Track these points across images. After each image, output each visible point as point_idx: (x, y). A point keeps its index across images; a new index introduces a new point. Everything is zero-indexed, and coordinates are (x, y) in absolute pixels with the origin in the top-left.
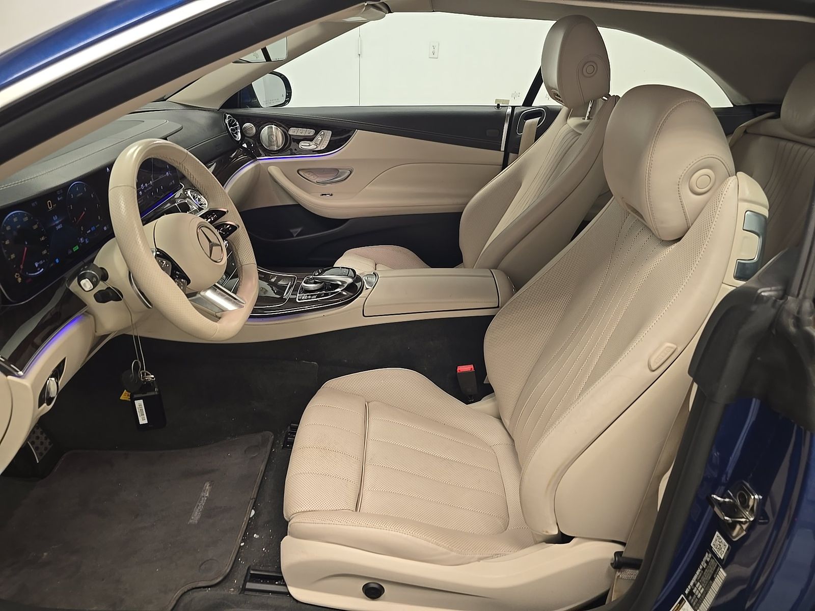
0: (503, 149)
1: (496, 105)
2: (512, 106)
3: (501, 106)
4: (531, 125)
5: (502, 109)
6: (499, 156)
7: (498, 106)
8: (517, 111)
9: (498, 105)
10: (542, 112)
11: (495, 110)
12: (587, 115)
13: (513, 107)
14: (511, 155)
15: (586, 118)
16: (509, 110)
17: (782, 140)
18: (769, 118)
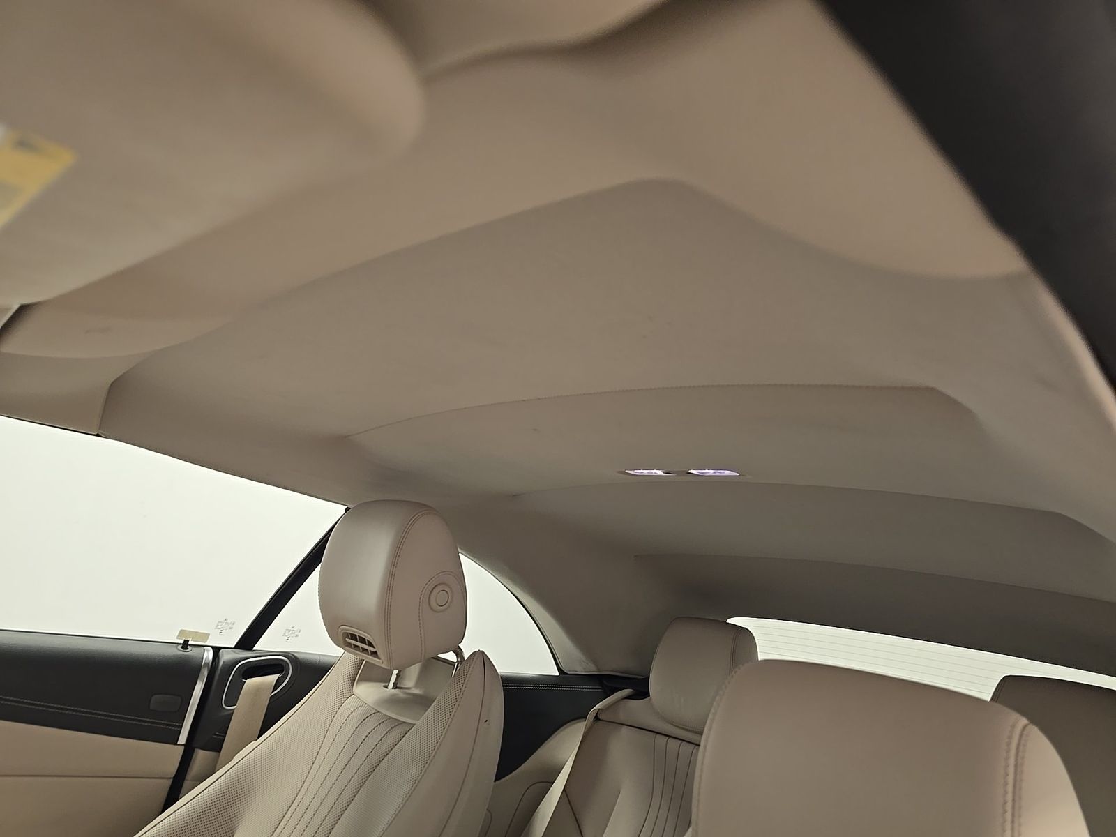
0: (183, 739)
1: (182, 641)
2: (213, 647)
3: (192, 645)
4: (258, 690)
5: (192, 652)
6: (167, 756)
7: (185, 645)
8: (225, 657)
9: (186, 642)
10: (284, 664)
11: (178, 651)
12: (393, 680)
13: (217, 650)
14: (201, 756)
15: (391, 685)
16: (209, 655)
17: (658, 735)
18: (629, 697)
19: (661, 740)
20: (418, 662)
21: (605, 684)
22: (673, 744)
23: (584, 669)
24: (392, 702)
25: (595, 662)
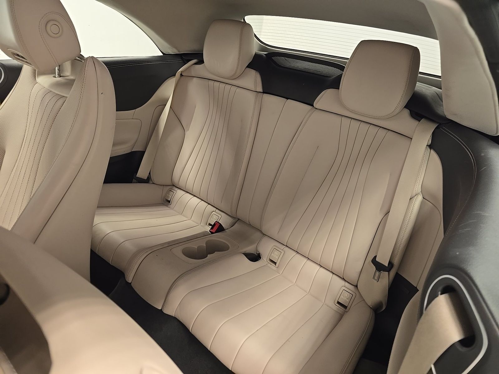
12: (57, 73)
15: (57, 76)
17: (210, 80)
18: (195, 64)
19: (211, 83)
20: (69, 61)
21: (184, 58)
22: (217, 84)
23: (172, 51)
24: (58, 85)
25: (176, 48)
